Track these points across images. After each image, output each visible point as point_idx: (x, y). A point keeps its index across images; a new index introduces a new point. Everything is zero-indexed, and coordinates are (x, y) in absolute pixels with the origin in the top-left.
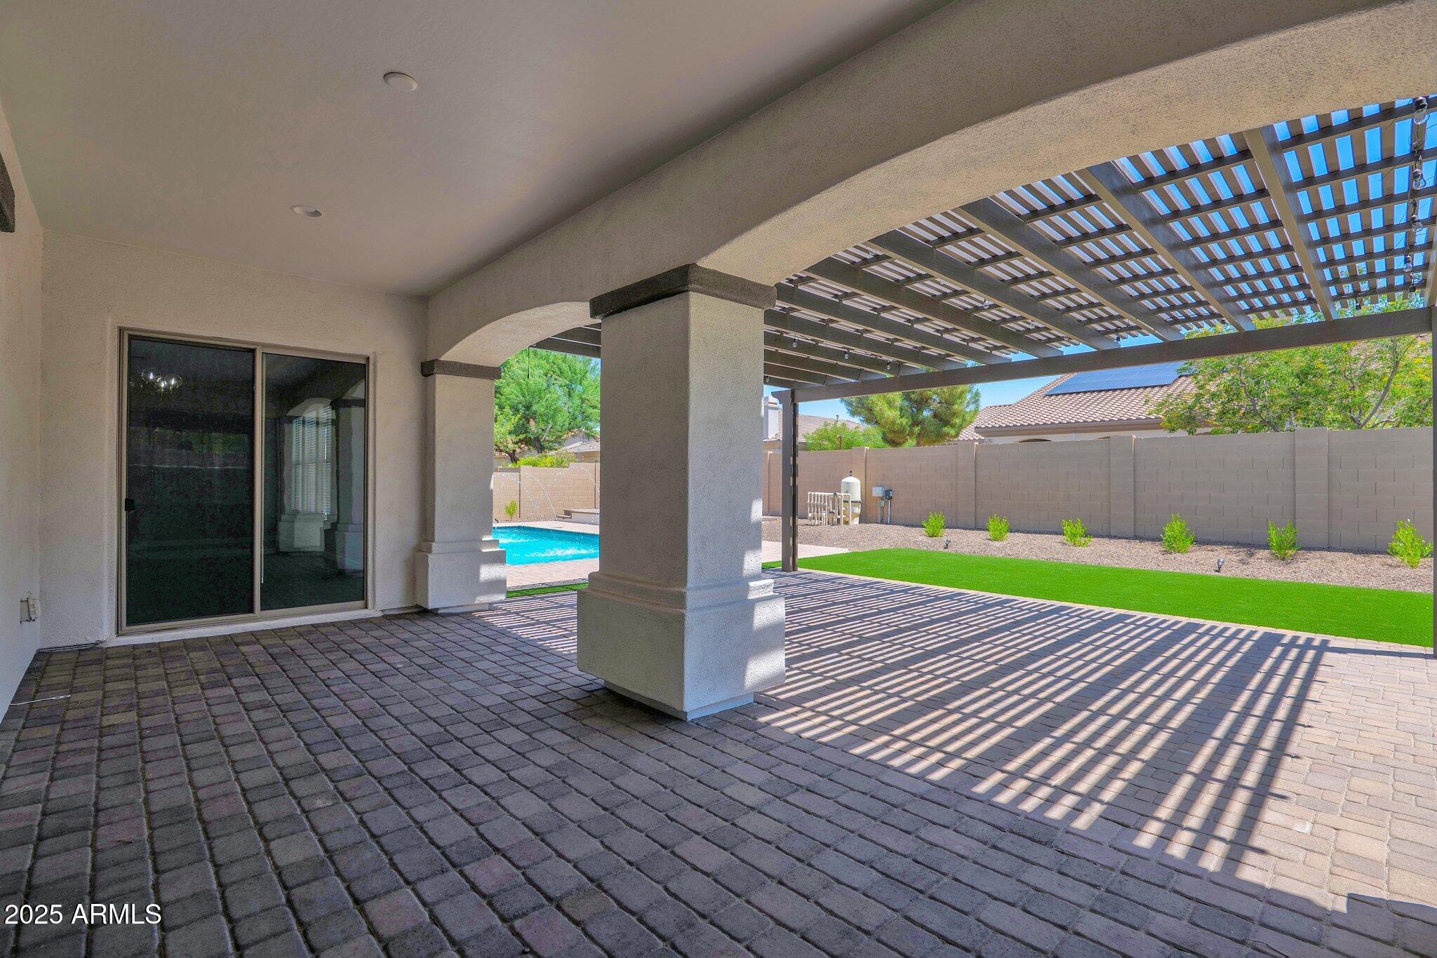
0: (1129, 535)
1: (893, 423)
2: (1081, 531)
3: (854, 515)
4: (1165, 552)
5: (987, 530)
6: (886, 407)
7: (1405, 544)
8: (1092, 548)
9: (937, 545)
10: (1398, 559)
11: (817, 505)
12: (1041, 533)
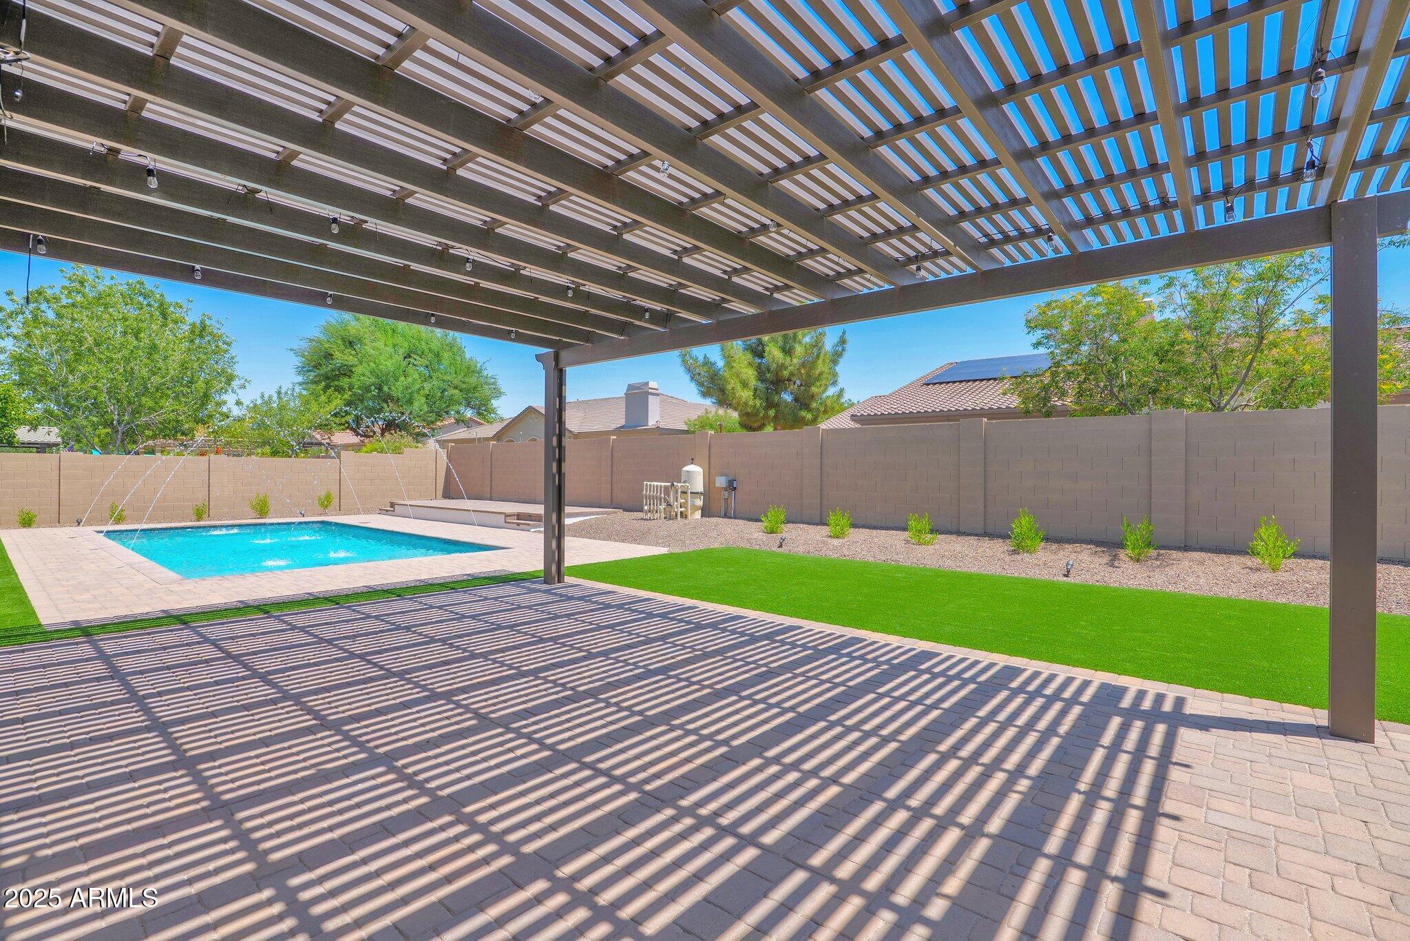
0: (979, 531)
1: (746, 404)
2: (928, 528)
3: (695, 508)
4: (1015, 552)
5: (828, 525)
6: (738, 387)
7: (1266, 543)
8: (937, 547)
9: (771, 542)
10: (1257, 561)
11: (653, 497)
12: (887, 528)
